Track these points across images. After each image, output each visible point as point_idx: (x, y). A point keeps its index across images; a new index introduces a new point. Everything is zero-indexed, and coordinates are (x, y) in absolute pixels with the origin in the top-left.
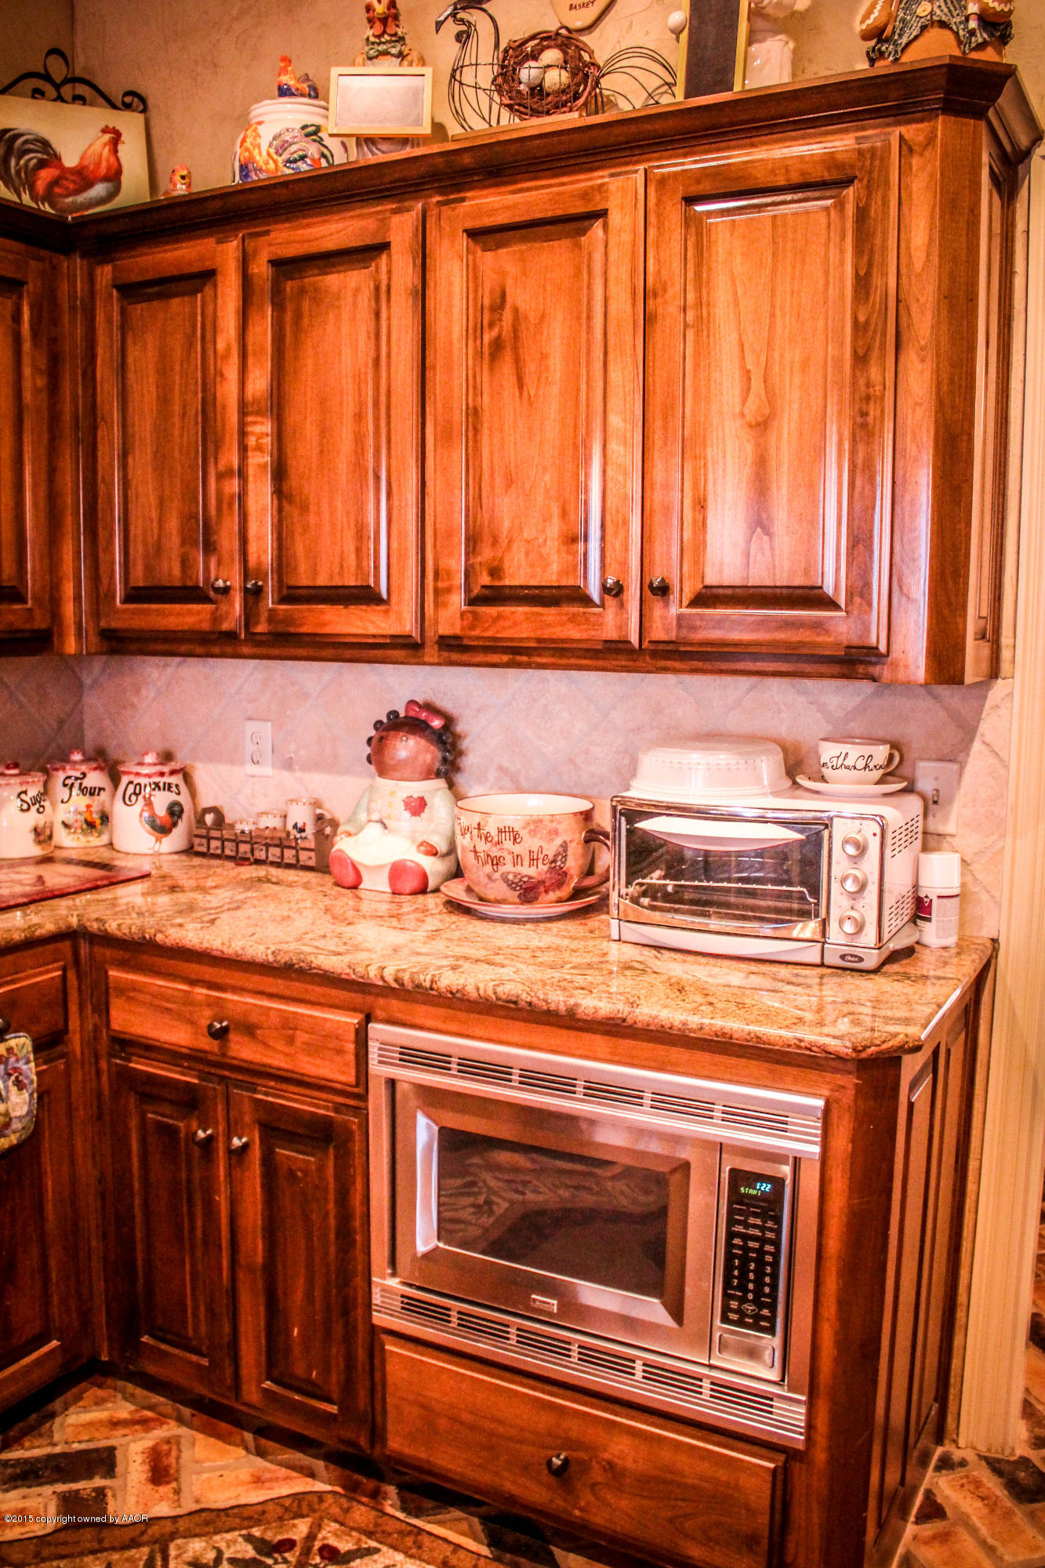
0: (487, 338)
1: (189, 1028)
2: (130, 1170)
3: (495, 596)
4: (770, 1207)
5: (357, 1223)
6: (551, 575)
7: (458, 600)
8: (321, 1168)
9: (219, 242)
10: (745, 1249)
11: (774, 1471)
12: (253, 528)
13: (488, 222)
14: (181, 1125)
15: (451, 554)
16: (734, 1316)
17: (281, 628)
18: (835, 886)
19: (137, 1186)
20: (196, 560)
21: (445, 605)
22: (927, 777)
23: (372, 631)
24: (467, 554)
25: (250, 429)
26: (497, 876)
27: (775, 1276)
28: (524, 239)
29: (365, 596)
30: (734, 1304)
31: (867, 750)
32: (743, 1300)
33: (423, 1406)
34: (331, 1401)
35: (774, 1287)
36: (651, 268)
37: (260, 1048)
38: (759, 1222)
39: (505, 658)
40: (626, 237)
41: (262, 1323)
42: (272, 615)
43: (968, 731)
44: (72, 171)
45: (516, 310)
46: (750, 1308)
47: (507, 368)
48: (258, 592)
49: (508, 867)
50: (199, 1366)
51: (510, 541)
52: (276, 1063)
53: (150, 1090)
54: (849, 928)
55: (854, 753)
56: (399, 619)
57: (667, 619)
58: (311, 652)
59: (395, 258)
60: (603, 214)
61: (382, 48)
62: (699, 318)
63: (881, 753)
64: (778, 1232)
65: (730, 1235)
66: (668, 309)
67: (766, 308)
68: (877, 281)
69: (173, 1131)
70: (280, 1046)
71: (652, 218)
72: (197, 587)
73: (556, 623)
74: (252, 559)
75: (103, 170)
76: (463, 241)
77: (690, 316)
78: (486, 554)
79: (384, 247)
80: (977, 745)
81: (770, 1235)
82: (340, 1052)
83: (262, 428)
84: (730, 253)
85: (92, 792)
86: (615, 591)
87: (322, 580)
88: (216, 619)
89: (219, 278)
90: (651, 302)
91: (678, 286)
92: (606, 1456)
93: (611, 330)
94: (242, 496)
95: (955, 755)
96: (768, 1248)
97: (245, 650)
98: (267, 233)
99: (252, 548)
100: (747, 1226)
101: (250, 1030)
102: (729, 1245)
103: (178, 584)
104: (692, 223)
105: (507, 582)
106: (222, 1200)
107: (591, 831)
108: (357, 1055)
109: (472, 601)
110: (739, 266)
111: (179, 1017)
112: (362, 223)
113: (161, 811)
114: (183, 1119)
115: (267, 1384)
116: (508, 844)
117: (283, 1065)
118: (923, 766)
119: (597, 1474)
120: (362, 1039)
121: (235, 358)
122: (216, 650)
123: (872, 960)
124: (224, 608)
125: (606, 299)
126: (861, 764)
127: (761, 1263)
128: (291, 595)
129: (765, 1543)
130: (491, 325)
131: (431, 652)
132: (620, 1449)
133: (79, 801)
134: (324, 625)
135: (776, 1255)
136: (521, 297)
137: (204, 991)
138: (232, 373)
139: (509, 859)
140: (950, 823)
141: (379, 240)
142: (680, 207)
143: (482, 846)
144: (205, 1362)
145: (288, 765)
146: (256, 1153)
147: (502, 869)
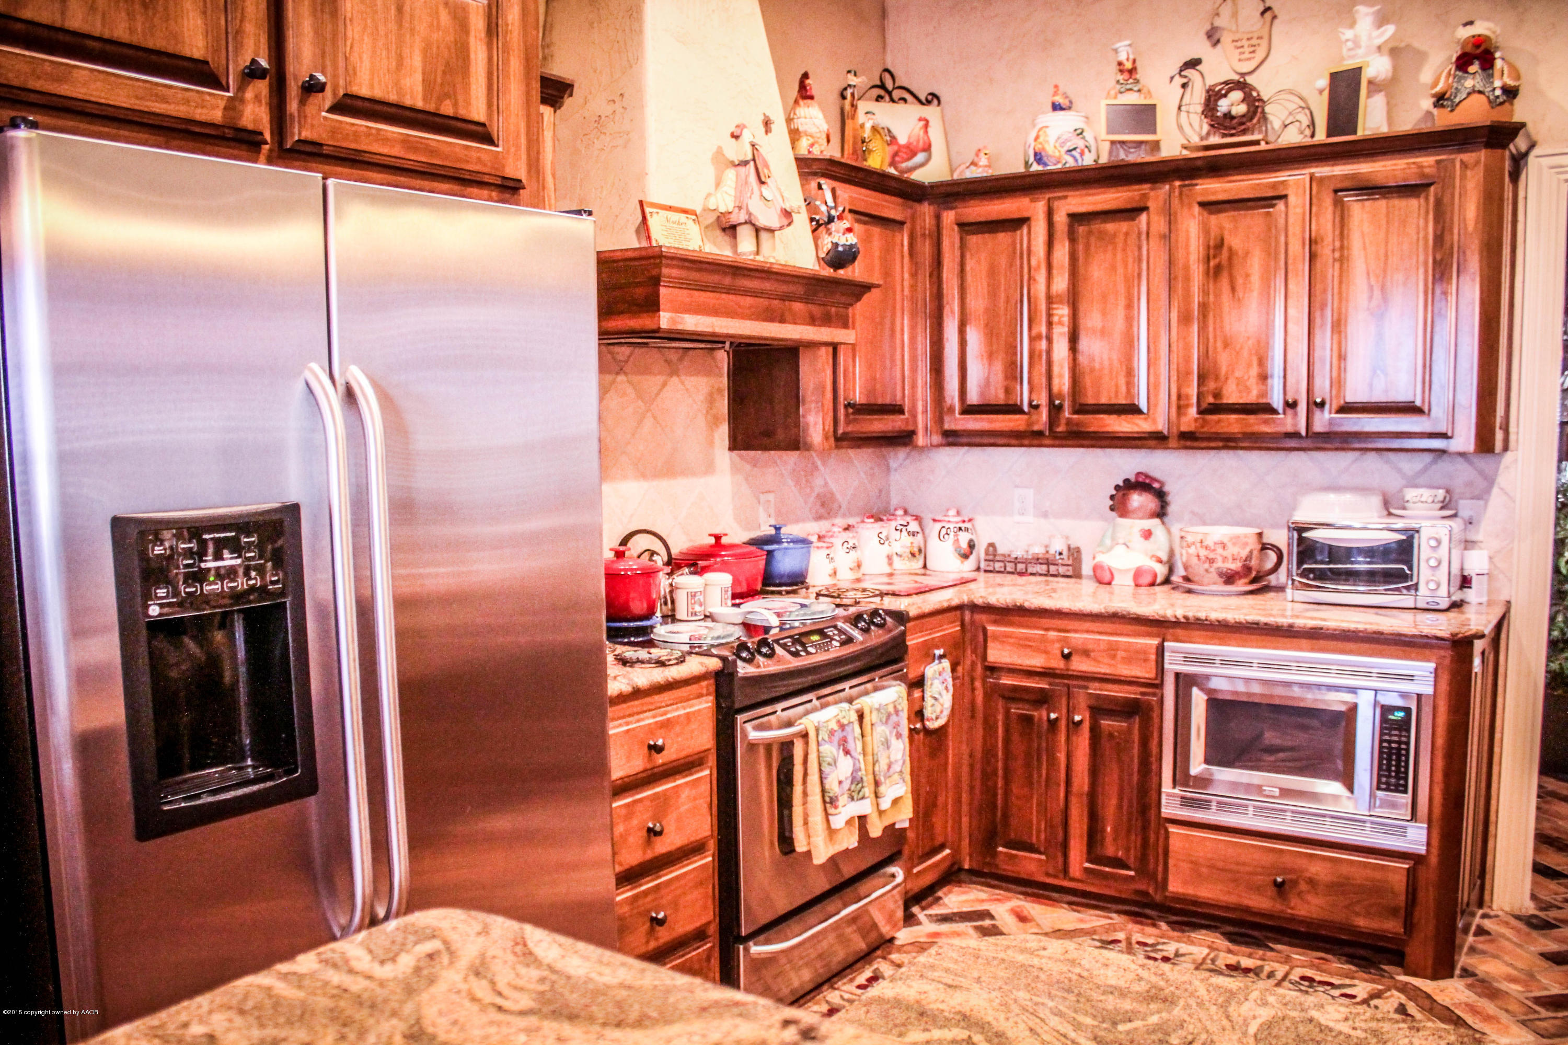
0: (1212, 264)
1: (1044, 656)
2: (997, 746)
3: (1218, 408)
4: (1404, 725)
5: (1153, 759)
6: (1252, 397)
7: (1193, 411)
8: (1129, 730)
9: (1032, 201)
10: (1390, 748)
11: (1408, 869)
12: (1056, 370)
13: (1213, 198)
14: (1035, 714)
15: (1189, 386)
16: (1383, 786)
17: (1075, 428)
18: (1423, 564)
19: (1000, 754)
20: (1015, 388)
21: (1185, 414)
22: (1466, 508)
23: (1136, 429)
24: (1199, 385)
25: (1055, 312)
26: (1212, 570)
27: (1407, 762)
28: (1235, 209)
29: (1133, 410)
30: (1384, 780)
31: (1434, 492)
32: (1389, 776)
33: (1192, 862)
34: (1129, 868)
35: (1407, 767)
36: (1313, 227)
37: (1093, 663)
38: (1396, 732)
39: (1221, 444)
40: (1299, 210)
41: (1085, 827)
42: (1069, 422)
43: (1490, 481)
44: (904, 146)
45: (1230, 249)
46: (1393, 781)
47: (1224, 282)
48: (1060, 408)
49: (1219, 564)
50: (1040, 860)
51: (1227, 379)
52: (1103, 671)
53: (1014, 695)
54: (1432, 586)
55: (1426, 494)
56: (1154, 421)
57: (1323, 420)
58: (1093, 442)
59: (1152, 216)
60: (1285, 197)
61: (1128, 87)
62: (1342, 256)
63: (1441, 493)
64: (1409, 737)
65: (1381, 741)
66: (1326, 251)
67: (1382, 252)
68: (1447, 238)
69: (1028, 720)
70: (1106, 660)
71: (1314, 201)
72: (1016, 405)
73: (1256, 424)
74: (1055, 389)
75: (921, 144)
76: (1196, 209)
77: (1337, 255)
78: (1211, 385)
79: (1145, 209)
80: (1495, 490)
81: (1404, 739)
82: (1146, 660)
83: (1062, 312)
84: (1362, 221)
85: (914, 534)
86: (1291, 405)
87: (1104, 400)
88: (1029, 424)
89: (1033, 223)
90: (1313, 247)
91: (1330, 239)
92: (1308, 875)
93: (1290, 261)
94: (1049, 352)
95: (1482, 495)
96: (1403, 746)
97: (1047, 442)
98: (1065, 197)
99: (1056, 382)
100: (1391, 735)
101: (1086, 653)
102: (1381, 747)
103: (1002, 402)
104: (1338, 204)
105: (1225, 401)
106: (1062, 756)
107: (1264, 544)
108: (1157, 662)
109: (1200, 412)
110: (1367, 228)
111: (1038, 650)
112: (1130, 194)
113: (964, 545)
114: (1036, 710)
115: (1087, 865)
116: (1220, 550)
117: (1108, 671)
118: (1462, 502)
119: (1303, 886)
120: (1160, 651)
121: (1043, 271)
122: (1026, 442)
123: (1444, 604)
124: (1034, 417)
125: (1286, 244)
126: (1430, 500)
127: (1399, 755)
128: (1082, 409)
129: (1403, 912)
130: (1215, 257)
131: (1173, 442)
132: (1316, 870)
133: (906, 539)
134: (1105, 426)
135: (1408, 750)
136: (1234, 241)
137: (1055, 634)
138: (1041, 277)
139: (1220, 559)
140: (1479, 535)
141: (1142, 205)
142: (1332, 195)
143: (1203, 553)
144: (1043, 857)
145: (1045, 515)
146: (1086, 726)
147: (1215, 565)
